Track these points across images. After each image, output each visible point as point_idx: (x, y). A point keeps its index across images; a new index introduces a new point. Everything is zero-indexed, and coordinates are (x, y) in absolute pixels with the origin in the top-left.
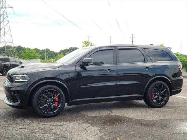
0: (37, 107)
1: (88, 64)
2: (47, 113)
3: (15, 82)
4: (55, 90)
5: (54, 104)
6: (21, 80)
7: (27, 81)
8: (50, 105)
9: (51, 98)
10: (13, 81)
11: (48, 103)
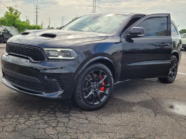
0: (81, 98)
1: (139, 35)
2: (93, 104)
3: (49, 59)
4: (101, 71)
5: (100, 90)
6: (60, 57)
7: (73, 59)
8: (95, 92)
9: (96, 83)
10: (45, 59)
11: (93, 90)
